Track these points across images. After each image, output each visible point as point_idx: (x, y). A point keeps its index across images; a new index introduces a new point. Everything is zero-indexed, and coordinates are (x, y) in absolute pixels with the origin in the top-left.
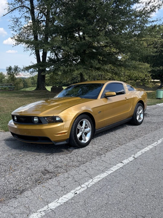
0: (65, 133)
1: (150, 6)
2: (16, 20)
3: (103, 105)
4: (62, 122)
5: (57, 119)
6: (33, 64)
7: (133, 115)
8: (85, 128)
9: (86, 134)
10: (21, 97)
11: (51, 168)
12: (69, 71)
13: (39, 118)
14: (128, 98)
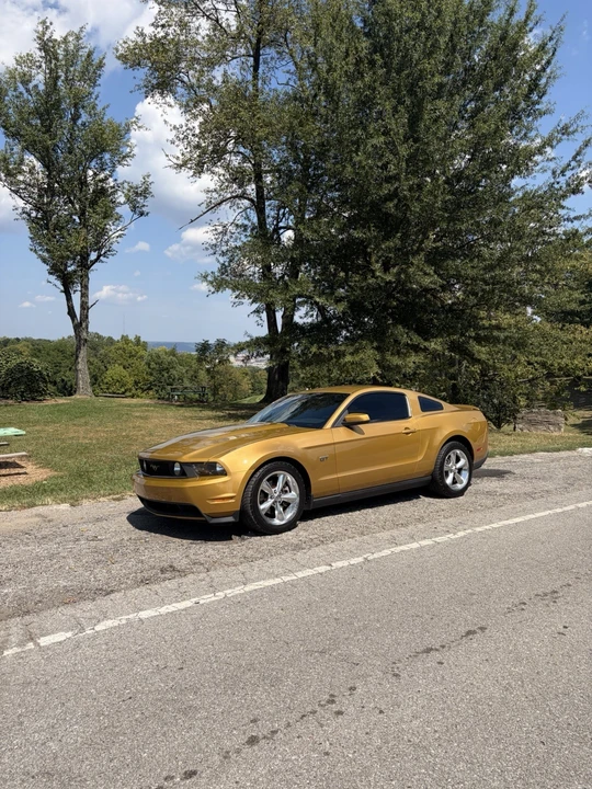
0: (231, 498)
1: (567, 177)
2: (220, 229)
3: (334, 444)
4: (226, 475)
5: (218, 469)
6: (248, 339)
7: (434, 471)
8: (284, 491)
9: (286, 505)
10: (219, 418)
11: (182, 563)
12: (333, 355)
13: (182, 464)
14: (412, 429)
